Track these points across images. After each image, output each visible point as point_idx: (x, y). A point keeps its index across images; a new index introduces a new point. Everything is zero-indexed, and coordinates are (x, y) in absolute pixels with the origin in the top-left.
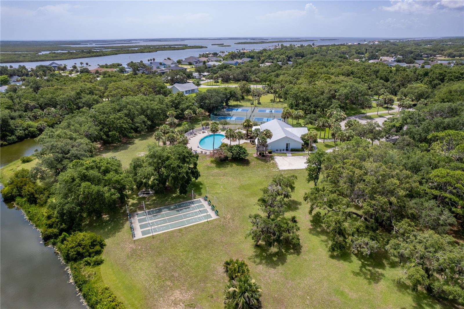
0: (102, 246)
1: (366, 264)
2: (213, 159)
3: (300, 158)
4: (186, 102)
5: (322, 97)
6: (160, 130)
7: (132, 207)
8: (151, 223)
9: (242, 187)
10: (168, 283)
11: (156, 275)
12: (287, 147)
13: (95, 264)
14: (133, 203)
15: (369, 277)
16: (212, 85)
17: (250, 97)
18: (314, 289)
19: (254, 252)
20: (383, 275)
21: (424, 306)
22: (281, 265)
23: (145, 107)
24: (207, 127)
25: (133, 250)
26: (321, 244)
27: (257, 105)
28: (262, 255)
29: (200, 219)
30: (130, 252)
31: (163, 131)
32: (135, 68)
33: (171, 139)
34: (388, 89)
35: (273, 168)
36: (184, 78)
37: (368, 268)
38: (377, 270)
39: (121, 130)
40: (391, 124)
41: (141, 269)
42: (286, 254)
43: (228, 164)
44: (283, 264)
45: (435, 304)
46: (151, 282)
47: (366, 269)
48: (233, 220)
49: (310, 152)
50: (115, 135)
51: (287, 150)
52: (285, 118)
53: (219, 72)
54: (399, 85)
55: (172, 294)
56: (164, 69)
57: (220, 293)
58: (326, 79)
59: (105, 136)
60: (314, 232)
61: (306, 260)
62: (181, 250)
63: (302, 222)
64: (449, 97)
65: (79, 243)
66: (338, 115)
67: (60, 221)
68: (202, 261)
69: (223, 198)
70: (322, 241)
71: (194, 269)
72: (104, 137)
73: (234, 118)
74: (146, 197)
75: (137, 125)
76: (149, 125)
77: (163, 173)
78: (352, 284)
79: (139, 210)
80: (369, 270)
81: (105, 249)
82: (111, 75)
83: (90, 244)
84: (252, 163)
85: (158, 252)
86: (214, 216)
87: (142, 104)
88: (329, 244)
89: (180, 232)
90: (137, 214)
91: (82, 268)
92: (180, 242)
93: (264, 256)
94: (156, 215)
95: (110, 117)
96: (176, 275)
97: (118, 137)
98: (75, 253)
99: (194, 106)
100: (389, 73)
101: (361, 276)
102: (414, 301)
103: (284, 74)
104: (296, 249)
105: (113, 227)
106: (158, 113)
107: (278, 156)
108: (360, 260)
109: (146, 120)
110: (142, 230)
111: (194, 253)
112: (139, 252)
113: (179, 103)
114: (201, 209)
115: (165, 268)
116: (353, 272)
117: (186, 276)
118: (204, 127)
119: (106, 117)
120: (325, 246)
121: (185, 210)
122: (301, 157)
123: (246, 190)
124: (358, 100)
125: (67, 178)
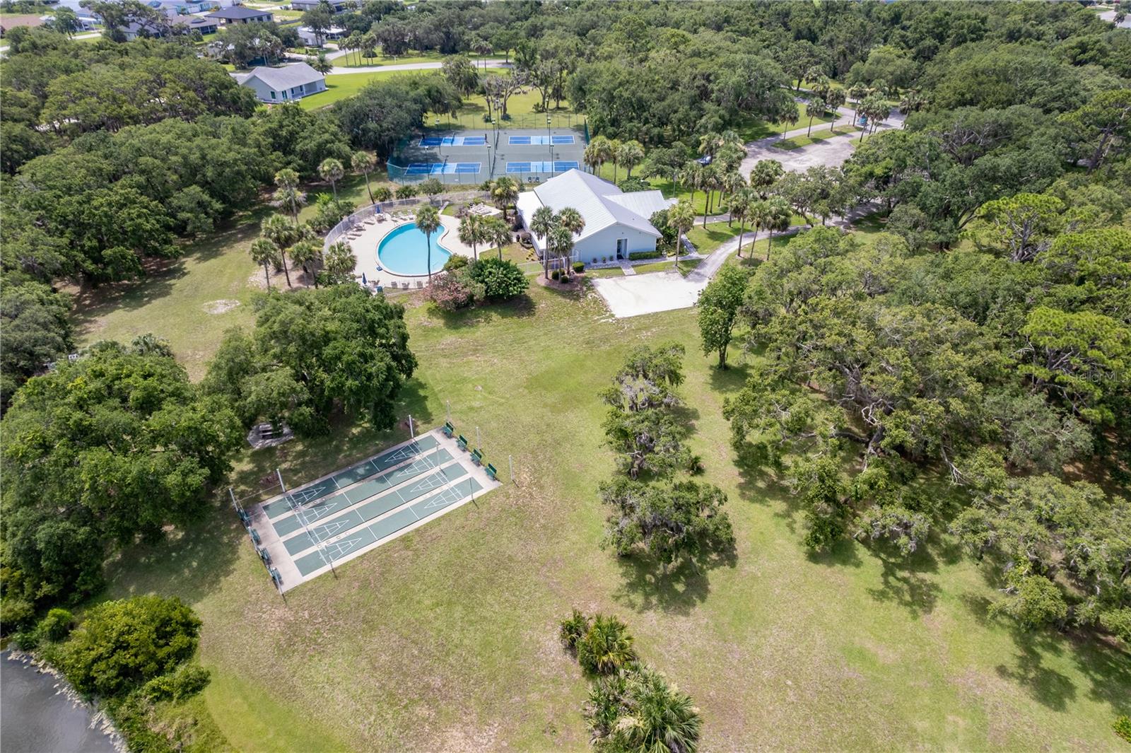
0: (190, 627)
1: (893, 564)
2: (432, 305)
3: (658, 277)
4: (313, 132)
5: (677, 96)
6: (263, 233)
7: (242, 487)
8: (317, 530)
9: (536, 384)
10: (422, 711)
11: (380, 693)
12: (619, 250)
13: (185, 692)
14: (243, 472)
15: (908, 598)
16: (361, 66)
17: (479, 100)
18: (796, 655)
19: (623, 575)
20: (935, 587)
21: (1039, 650)
22: (698, 602)
23: (195, 158)
24: (387, 202)
25: (289, 625)
26: (777, 525)
27: (502, 122)
28: (645, 581)
29: (449, 497)
30: (283, 633)
31: (274, 235)
32: (111, 15)
33: (307, 260)
34: (823, 64)
35: (599, 313)
36: (276, 45)
37: (901, 574)
38: (921, 575)
39: (137, 238)
40: (864, 170)
41: (331, 682)
42: (701, 568)
43: (477, 316)
44: (703, 599)
45: (1059, 640)
46: (372, 718)
47: (897, 579)
48: (542, 487)
49: (679, 259)
50: (124, 257)
51: (620, 257)
52: (594, 164)
53: (375, 25)
54: (843, 51)
55: (442, 744)
56: (202, 15)
57: (569, 714)
58: (676, 43)
59: (89, 262)
60: (752, 493)
61: (755, 578)
62: (427, 602)
63: (716, 469)
64: (975, 87)
65: (117, 641)
66: (730, 149)
67: (27, 576)
68: (494, 628)
69: (494, 424)
70: (777, 515)
71: (480, 654)
72: (90, 266)
73: (451, 168)
74: (275, 448)
75: (183, 215)
76: (217, 211)
77: (322, 382)
78: (876, 625)
79: (266, 493)
80: (905, 580)
81: (203, 638)
82: (38, 42)
83: (154, 636)
84: (542, 306)
85: (365, 621)
86: (487, 485)
87: (185, 151)
88: (795, 522)
89: (407, 548)
90: (266, 508)
91: (147, 712)
92: (417, 579)
93: (650, 584)
94: (322, 504)
95: (95, 203)
96: (437, 682)
97: (132, 260)
98: (113, 673)
99: (337, 143)
100: (813, 17)
101: (890, 599)
102: (1016, 643)
103: (552, 27)
104: (723, 551)
105: (205, 561)
106: (239, 173)
107: (601, 276)
108: (877, 556)
109: (206, 197)
110: (297, 557)
111: (465, 607)
112: (309, 628)
113: (293, 137)
114: (444, 466)
115: (399, 668)
116: (871, 592)
117: (464, 681)
118: (378, 202)
119: (80, 204)
120: (787, 529)
121: (399, 475)
122: (661, 274)
123: (545, 389)
124: (764, 100)
125: (21, 446)
